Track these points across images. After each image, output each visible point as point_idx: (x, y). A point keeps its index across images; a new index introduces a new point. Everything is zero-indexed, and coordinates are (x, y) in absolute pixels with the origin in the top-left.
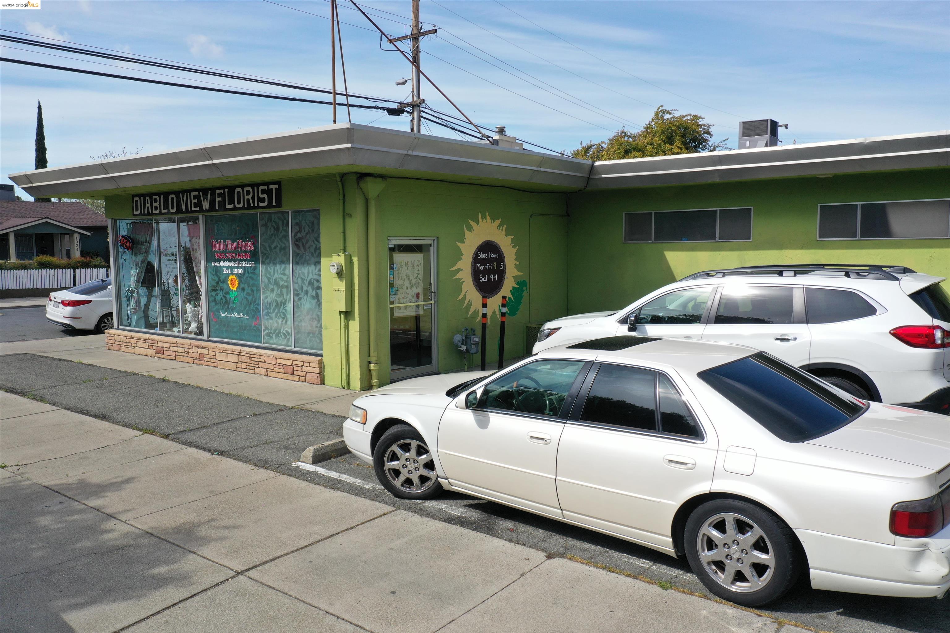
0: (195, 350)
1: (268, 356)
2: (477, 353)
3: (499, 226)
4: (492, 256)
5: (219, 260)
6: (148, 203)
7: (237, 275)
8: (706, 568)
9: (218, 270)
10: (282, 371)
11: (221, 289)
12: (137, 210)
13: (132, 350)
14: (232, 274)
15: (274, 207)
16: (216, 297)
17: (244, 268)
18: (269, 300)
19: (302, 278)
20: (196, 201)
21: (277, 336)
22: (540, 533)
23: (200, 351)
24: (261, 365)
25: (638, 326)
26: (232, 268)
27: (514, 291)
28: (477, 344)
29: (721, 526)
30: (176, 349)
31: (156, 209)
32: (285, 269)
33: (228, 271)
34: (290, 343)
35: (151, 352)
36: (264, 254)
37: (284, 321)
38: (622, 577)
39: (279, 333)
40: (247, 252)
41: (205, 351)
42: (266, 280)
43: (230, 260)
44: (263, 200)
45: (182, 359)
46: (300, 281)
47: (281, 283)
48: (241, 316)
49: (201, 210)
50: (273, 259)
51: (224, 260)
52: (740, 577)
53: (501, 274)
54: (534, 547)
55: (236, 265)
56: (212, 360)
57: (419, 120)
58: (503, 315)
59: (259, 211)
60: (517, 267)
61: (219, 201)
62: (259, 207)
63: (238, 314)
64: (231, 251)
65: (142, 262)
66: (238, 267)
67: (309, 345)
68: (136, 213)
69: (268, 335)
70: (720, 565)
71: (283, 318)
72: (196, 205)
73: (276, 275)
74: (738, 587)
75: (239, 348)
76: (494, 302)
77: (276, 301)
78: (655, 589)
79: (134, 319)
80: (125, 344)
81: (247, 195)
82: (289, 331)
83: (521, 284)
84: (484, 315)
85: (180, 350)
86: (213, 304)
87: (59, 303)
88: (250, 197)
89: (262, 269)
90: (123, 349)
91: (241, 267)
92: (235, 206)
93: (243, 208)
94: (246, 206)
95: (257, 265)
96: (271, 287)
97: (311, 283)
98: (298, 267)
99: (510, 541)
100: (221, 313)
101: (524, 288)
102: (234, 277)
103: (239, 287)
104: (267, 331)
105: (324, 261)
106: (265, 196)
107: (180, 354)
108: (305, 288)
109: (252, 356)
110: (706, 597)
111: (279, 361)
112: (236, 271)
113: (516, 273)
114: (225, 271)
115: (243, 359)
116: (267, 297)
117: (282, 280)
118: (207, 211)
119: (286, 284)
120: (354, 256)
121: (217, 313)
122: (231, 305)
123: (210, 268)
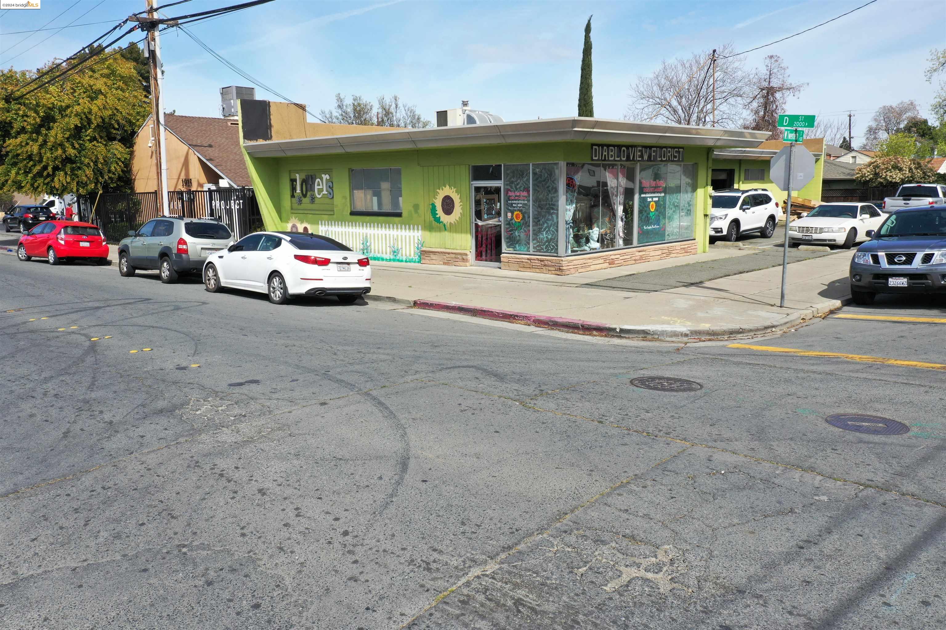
5: (645, 193)
6: (605, 152)
7: (655, 201)
9: (646, 199)
11: (645, 212)
12: (596, 156)
13: (589, 269)
14: (652, 201)
15: (679, 161)
16: (643, 217)
17: (659, 197)
18: (669, 215)
19: (684, 201)
21: (672, 234)
23: (640, 253)
24: (674, 251)
26: (652, 197)
31: (612, 156)
32: (678, 196)
34: (679, 237)
35: (607, 265)
37: (676, 226)
40: (661, 187)
42: (669, 203)
43: (652, 193)
44: (675, 157)
45: (628, 263)
49: (642, 160)
50: (672, 191)
51: (648, 193)
55: (655, 195)
56: (648, 258)
61: (653, 155)
62: (673, 161)
63: (654, 226)
64: (653, 187)
68: (594, 158)
69: (668, 235)
72: (639, 156)
73: (673, 200)
81: (669, 153)
82: (678, 230)
85: (626, 257)
86: (640, 222)
89: (668, 197)
91: (657, 197)
92: (662, 159)
94: (668, 159)
95: (666, 195)
96: (670, 207)
97: (688, 203)
98: (684, 195)
100: (644, 227)
103: (655, 209)
105: (699, 190)
106: (677, 155)
107: (627, 260)
108: (685, 206)
109: (669, 248)
111: (682, 247)
112: (654, 199)
114: (649, 200)
115: (665, 251)
116: (669, 213)
117: (676, 202)
118: (645, 161)
119: (678, 204)
122: (650, 221)
123: (640, 198)
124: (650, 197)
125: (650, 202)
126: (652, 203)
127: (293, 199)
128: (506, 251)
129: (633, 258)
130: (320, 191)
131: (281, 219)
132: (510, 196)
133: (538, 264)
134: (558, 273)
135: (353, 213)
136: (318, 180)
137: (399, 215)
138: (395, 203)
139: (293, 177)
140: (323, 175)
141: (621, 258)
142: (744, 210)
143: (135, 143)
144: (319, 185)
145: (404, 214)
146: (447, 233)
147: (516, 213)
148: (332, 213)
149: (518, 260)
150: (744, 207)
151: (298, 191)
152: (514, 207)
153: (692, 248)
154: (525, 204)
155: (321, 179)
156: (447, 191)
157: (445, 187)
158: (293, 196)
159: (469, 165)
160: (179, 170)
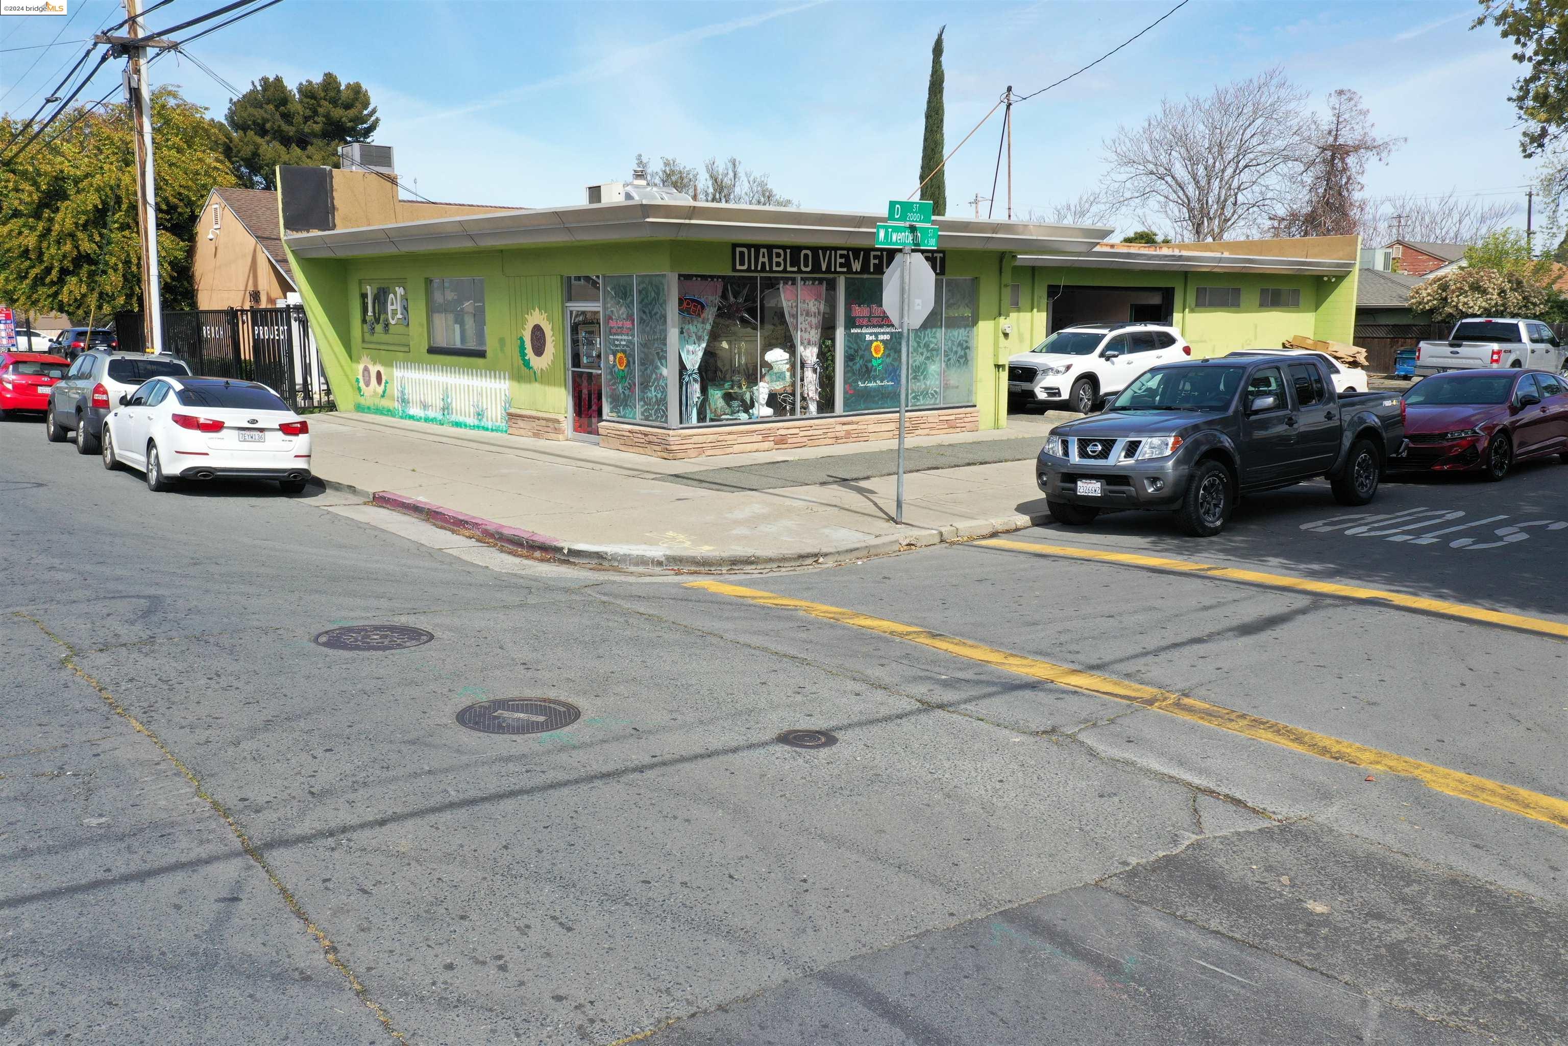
5: (861, 327)
6: (764, 257)
7: (882, 341)
9: (860, 337)
11: (862, 358)
12: (742, 264)
13: (728, 451)
14: (877, 340)
16: (856, 367)
17: (892, 334)
18: (917, 363)
19: (952, 341)
20: (843, 261)
21: (925, 397)
23: (846, 427)
26: (876, 334)
31: (778, 264)
32: (936, 332)
33: (873, 338)
34: (940, 401)
39: (927, 393)
41: (853, 427)
42: (915, 345)
43: (874, 326)
45: (817, 443)
46: (950, 344)
47: (931, 346)
48: (885, 383)
51: (867, 327)
56: (863, 434)
61: (874, 263)
63: (882, 382)
64: (876, 317)
66: (883, 333)
67: (959, 399)
69: (915, 397)
73: (926, 339)
77: (925, 363)
80: (713, 444)
82: (938, 390)
86: (852, 374)
91: (888, 333)
96: (921, 350)
98: (949, 331)
100: (860, 383)
102: (879, 343)
103: (884, 353)
104: (913, 394)
105: (980, 325)
107: (816, 437)
112: (881, 337)
116: (915, 361)
117: (933, 342)
119: (936, 347)
121: (855, 385)
122: (873, 373)
123: (848, 335)
124: (871, 334)
125: (871, 342)
126: (875, 344)
127: (365, 326)
128: (608, 418)
129: (833, 435)
130: (394, 312)
131: (351, 358)
132: (611, 328)
133: (642, 441)
134: (665, 455)
135: (433, 351)
136: (391, 296)
137: (482, 354)
138: (480, 335)
139: (363, 291)
140: (397, 288)
141: (802, 434)
142: (1108, 359)
143: (196, 233)
144: (392, 304)
145: (488, 354)
146: (537, 386)
147: (619, 355)
148: (406, 349)
149: (618, 433)
150: (1108, 353)
151: (370, 313)
152: (617, 346)
153: (966, 420)
154: (628, 341)
155: (395, 294)
156: (536, 317)
157: (534, 310)
158: (364, 321)
159: (562, 276)
160: (246, 276)
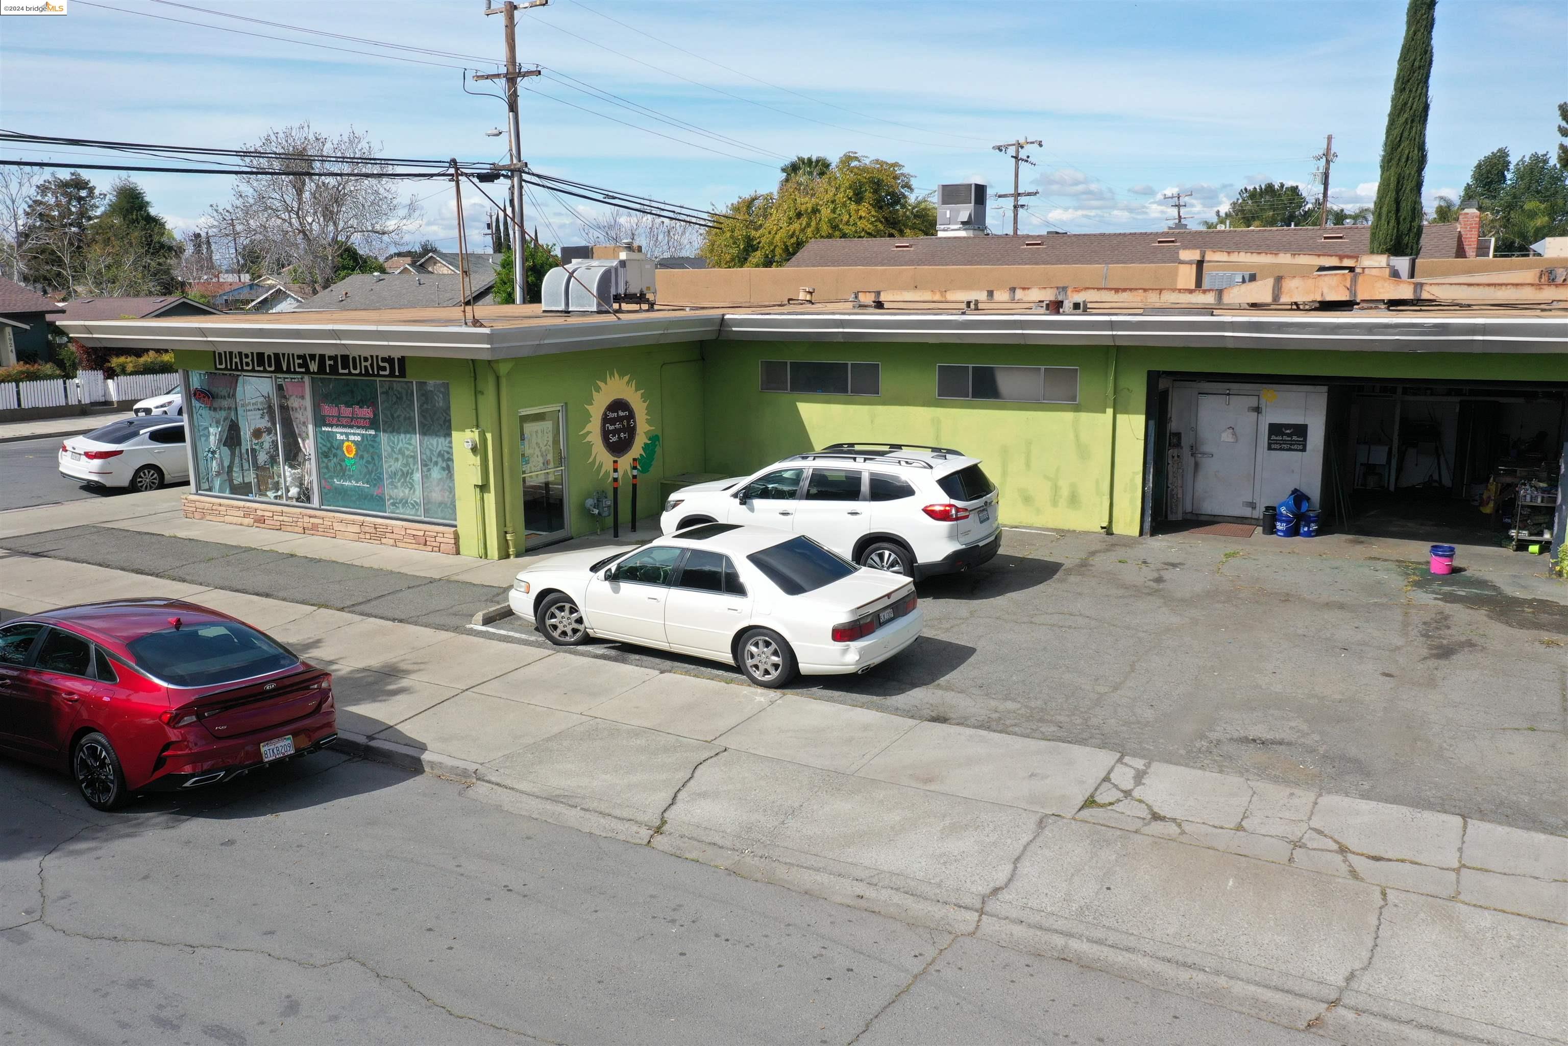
0: (306, 519)
1: (397, 526)
2: (609, 515)
3: (628, 383)
4: (621, 414)
5: (331, 426)
6: (236, 358)
7: (353, 442)
8: (750, 669)
9: (330, 436)
10: (414, 541)
11: (334, 456)
12: (221, 363)
13: (222, 519)
14: (348, 440)
15: (397, 377)
16: (329, 464)
18: (393, 469)
19: (430, 450)
20: (301, 361)
21: (404, 506)
22: (658, 661)
23: (312, 520)
24: (388, 535)
25: (748, 501)
26: (347, 434)
27: (646, 447)
28: (609, 507)
29: (756, 645)
30: (281, 518)
31: (247, 364)
32: (410, 439)
33: (343, 437)
34: (419, 513)
35: (247, 521)
36: (385, 423)
37: (412, 491)
38: (704, 680)
39: (407, 502)
40: (365, 419)
41: (320, 521)
42: (389, 449)
43: (344, 426)
44: (384, 369)
45: (289, 529)
46: (428, 453)
47: (407, 453)
48: (360, 484)
49: (308, 372)
50: (396, 428)
51: (337, 426)
52: (767, 672)
53: (631, 431)
54: (653, 668)
55: (352, 431)
56: (328, 531)
57: (521, 187)
58: (634, 477)
59: (378, 379)
60: (648, 422)
61: (330, 365)
62: (378, 375)
63: (357, 482)
64: (346, 417)
65: (225, 420)
66: (354, 434)
67: (440, 515)
68: (218, 366)
69: (393, 504)
70: (757, 667)
71: (411, 489)
72: (300, 366)
73: (400, 445)
74: (767, 678)
75: (361, 518)
76: (625, 462)
77: (401, 470)
78: (723, 684)
79: (217, 483)
80: (211, 512)
81: (365, 361)
82: (418, 501)
83: (654, 439)
84: (615, 480)
85: (286, 519)
86: (325, 470)
87: (80, 454)
88: (368, 364)
89: (383, 437)
90: (209, 517)
91: (359, 434)
92: (349, 370)
93: (360, 374)
94: (363, 372)
95: (377, 433)
96: (395, 456)
97: (440, 455)
98: (426, 438)
99: (637, 666)
100: (335, 480)
101: (657, 443)
102: (350, 443)
103: (356, 454)
104: (392, 501)
105: (455, 434)
106: (386, 365)
107: (287, 524)
108: (434, 459)
109: (377, 526)
110: (750, 686)
111: (408, 531)
112: (352, 438)
113: (647, 428)
114: (339, 437)
115: (367, 529)
116: (390, 466)
117: (408, 449)
118: (314, 373)
119: (412, 454)
120: (488, 432)
121: (330, 480)
122: (347, 473)
123: (320, 433)
124: (342, 434)
125: (343, 441)
129: (302, 524)
141: (276, 518)
